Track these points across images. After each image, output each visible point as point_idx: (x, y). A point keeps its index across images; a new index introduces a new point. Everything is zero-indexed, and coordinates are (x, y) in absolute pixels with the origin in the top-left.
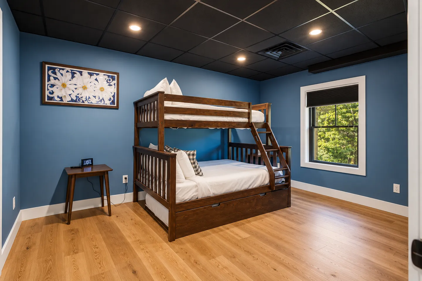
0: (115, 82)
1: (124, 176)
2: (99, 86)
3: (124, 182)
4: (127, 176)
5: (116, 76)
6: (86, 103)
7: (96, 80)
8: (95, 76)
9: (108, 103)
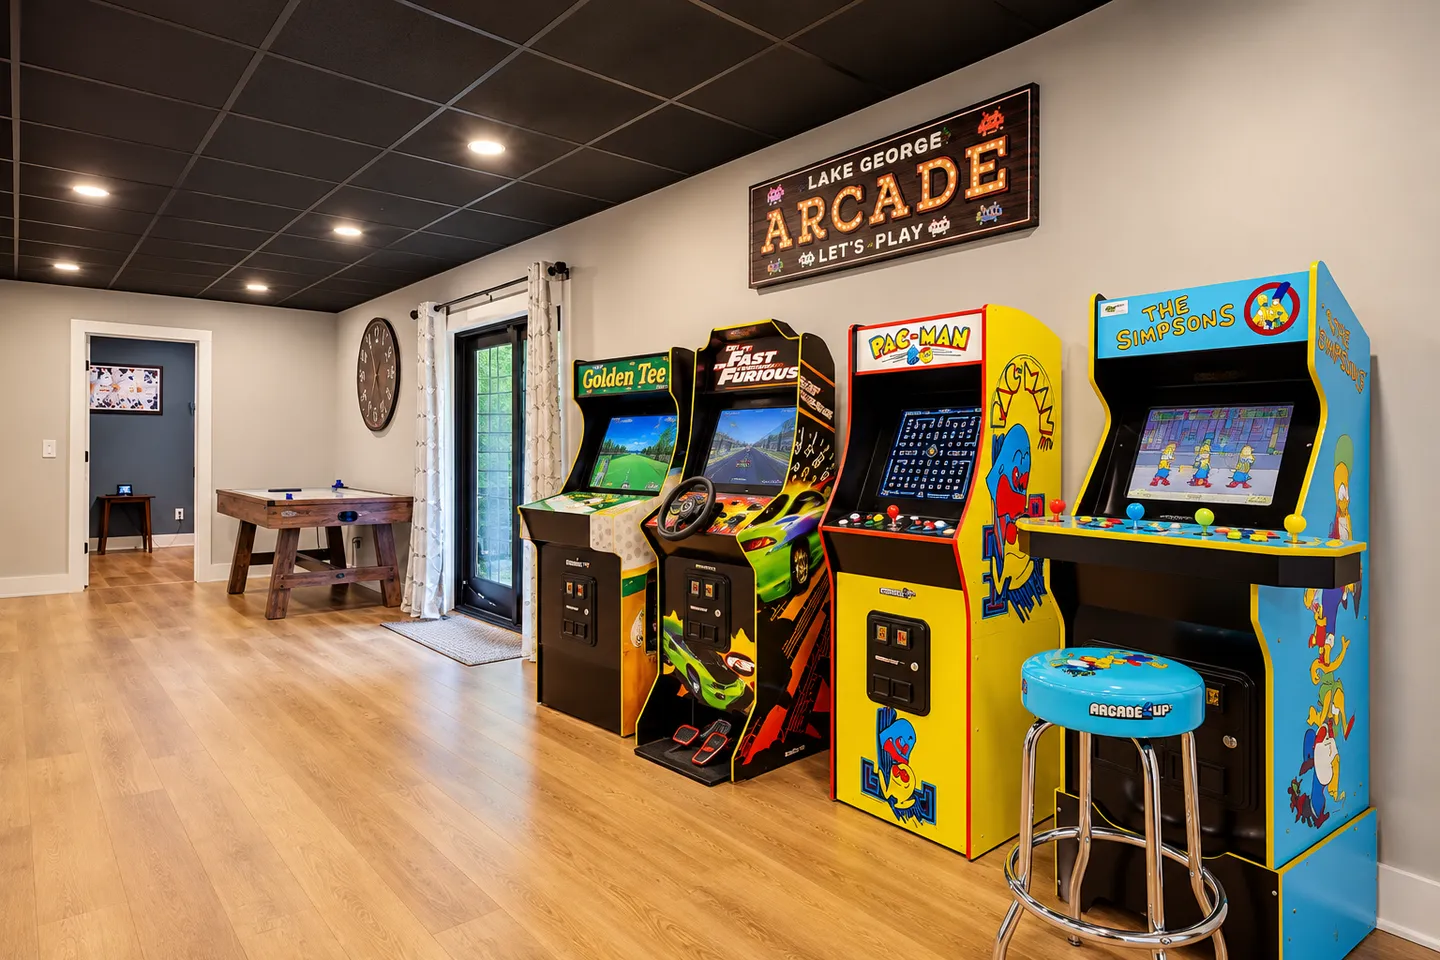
0: (158, 377)
1: (177, 510)
2: (134, 384)
3: (177, 518)
4: (182, 510)
5: (158, 370)
6: (117, 408)
7: (131, 378)
8: (129, 373)
9: (147, 408)
